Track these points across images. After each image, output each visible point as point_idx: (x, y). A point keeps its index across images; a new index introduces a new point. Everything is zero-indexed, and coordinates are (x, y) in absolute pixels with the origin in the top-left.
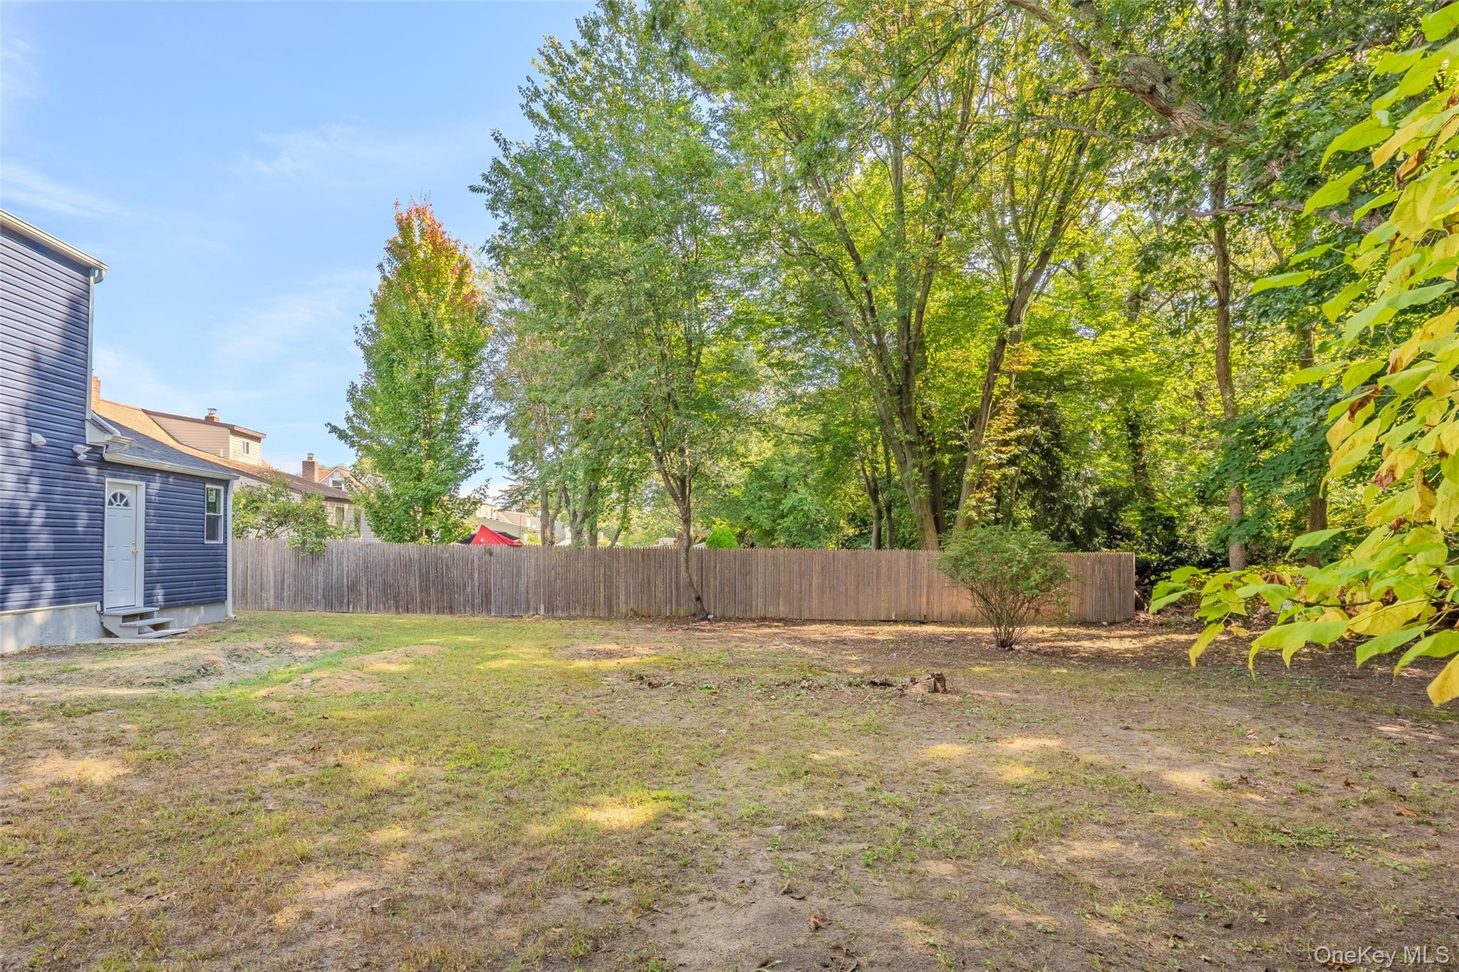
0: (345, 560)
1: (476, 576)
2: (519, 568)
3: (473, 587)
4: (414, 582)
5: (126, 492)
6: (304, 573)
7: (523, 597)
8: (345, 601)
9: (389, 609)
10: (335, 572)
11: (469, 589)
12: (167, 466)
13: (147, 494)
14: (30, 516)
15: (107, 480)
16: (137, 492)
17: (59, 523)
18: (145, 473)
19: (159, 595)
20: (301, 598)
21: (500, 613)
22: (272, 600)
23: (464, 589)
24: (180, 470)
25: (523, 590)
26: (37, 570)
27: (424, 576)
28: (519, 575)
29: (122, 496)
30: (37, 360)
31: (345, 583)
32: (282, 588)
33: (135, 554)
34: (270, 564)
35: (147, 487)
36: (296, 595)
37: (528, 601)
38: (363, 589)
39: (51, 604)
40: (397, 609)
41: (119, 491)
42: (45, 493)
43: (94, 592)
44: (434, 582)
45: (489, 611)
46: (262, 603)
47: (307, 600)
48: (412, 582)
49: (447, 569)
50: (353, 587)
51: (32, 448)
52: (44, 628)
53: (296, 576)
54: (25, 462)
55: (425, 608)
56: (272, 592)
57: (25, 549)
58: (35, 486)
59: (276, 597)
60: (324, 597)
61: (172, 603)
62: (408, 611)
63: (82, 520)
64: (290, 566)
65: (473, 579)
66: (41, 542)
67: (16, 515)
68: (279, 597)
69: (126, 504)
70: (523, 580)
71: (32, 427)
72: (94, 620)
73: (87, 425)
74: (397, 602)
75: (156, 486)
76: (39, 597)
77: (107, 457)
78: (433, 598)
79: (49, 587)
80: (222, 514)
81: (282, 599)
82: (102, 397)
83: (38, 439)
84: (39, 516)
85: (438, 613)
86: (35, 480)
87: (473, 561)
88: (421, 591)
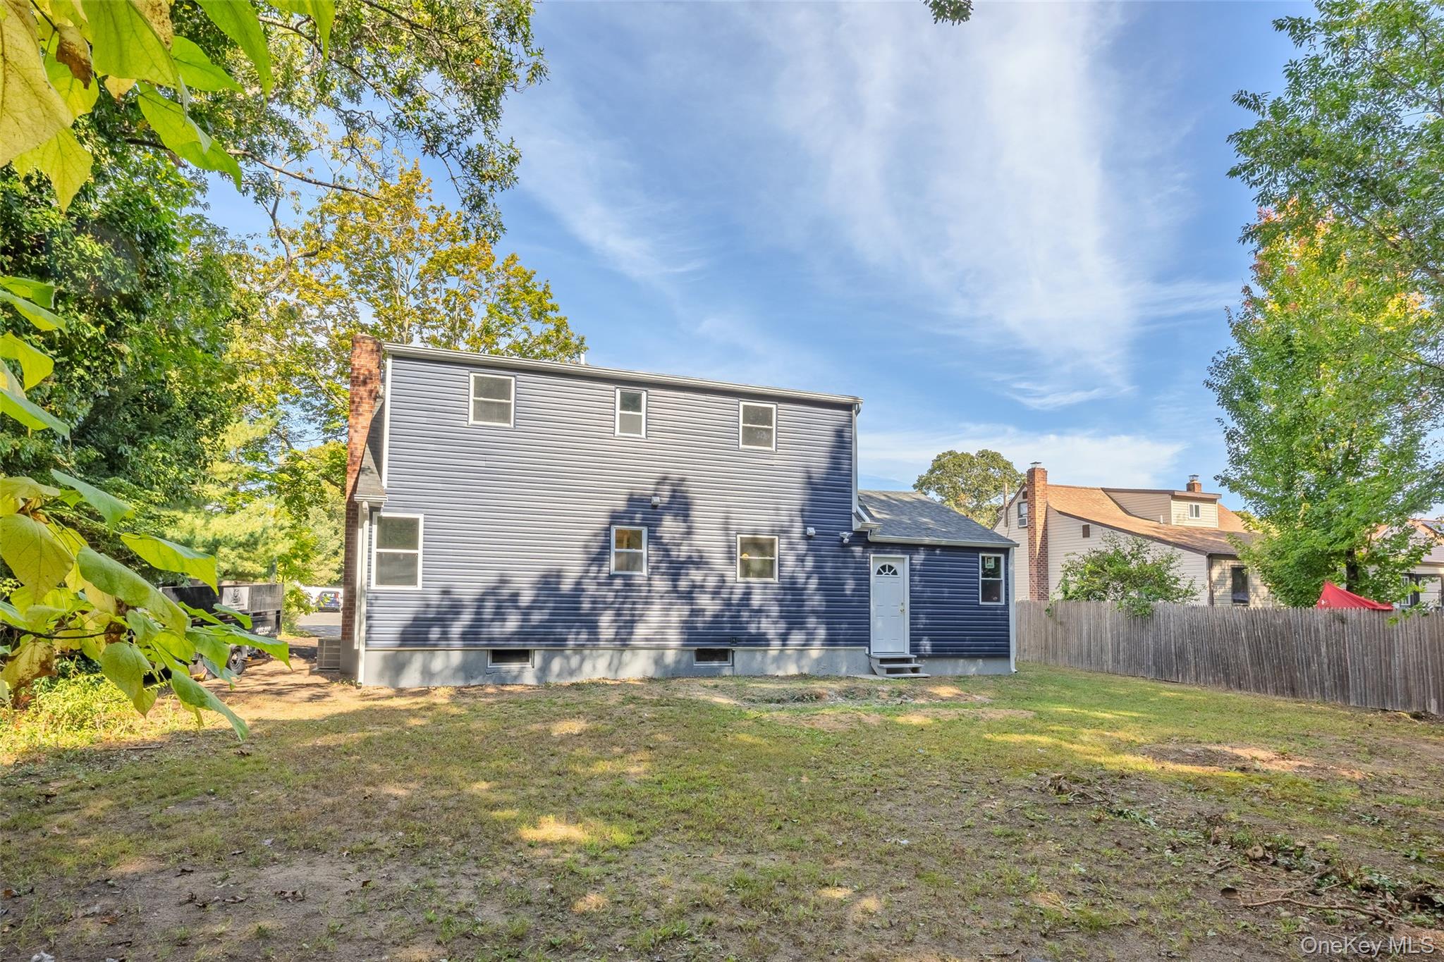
0: (1172, 624)
1: (1324, 650)
2: (1391, 641)
3: (1320, 664)
4: (1244, 653)
5: (893, 564)
6: (1136, 637)
7: (1399, 685)
8: (1174, 669)
9: (1219, 683)
10: (1163, 638)
11: (1314, 667)
12: (927, 540)
13: (911, 564)
14: (806, 583)
15: (872, 556)
16: (902, 564)
17: (830, 587)
18: (909, 548)
19: (926, 645)
20: (1133, 664)
21: (1363, 704)
22: (1110, 662)
23: (1308, 665)
24: (943, 543)
25: (1398, 673)
26: (812, 621)
27: (1255, 647)
28: (1390, 651)
29: (891, 568)
30: (810, 478)
31: (1173, 650)
32: (1119, 651)
33: (903, 611)
34: (1108, 626)
35: (911, 559)
36: (1130, 659)
37: (1407, 691)
38: (1191, 658)
39: (823, 645)
40: (1228, 684)
41: (887, 563)
42: (818, 569)
43: (861, 637)
44: (1267, 654)
45: (1346, 699)
46: (1103, 665)
47: (1139, 664)
48: (1241, 653)
49: (1283, 639)
50: (1181, 655)
51: (808, 538)
52: (818, 661)
53: (1128, 640)
54: (802, 547)
55: (1259, 685)
56: (1110, 655)
57: (802, 606)
58: (809, 563)
59: (1114, 661)
60: (1155, 664)
61: (939, 653)
62: (1240, 687)
63: (850, 586)
64: (1123, 629)
65: (1319, 655)
66: (815, 601)
67: (795, 583)
68: (1116, 660)
69: (895, 573)
70: (1398, 660)
71: (806, 524)
72: (863, 660)
73: (853, 517)
74: (1227, 675)
75: (919, 557)
76: (813, 639)
77: (870, 538)
78: (1268, 674)
79: (822, 632)
80: (1003, 577)
81: (1118, 663)
82: (1049, 482)
83: (811, 531)
84: (813, 583)
85: (1277, 694)
86: (809, 558)
87: (1317, 630)
88: (1252, 664)
